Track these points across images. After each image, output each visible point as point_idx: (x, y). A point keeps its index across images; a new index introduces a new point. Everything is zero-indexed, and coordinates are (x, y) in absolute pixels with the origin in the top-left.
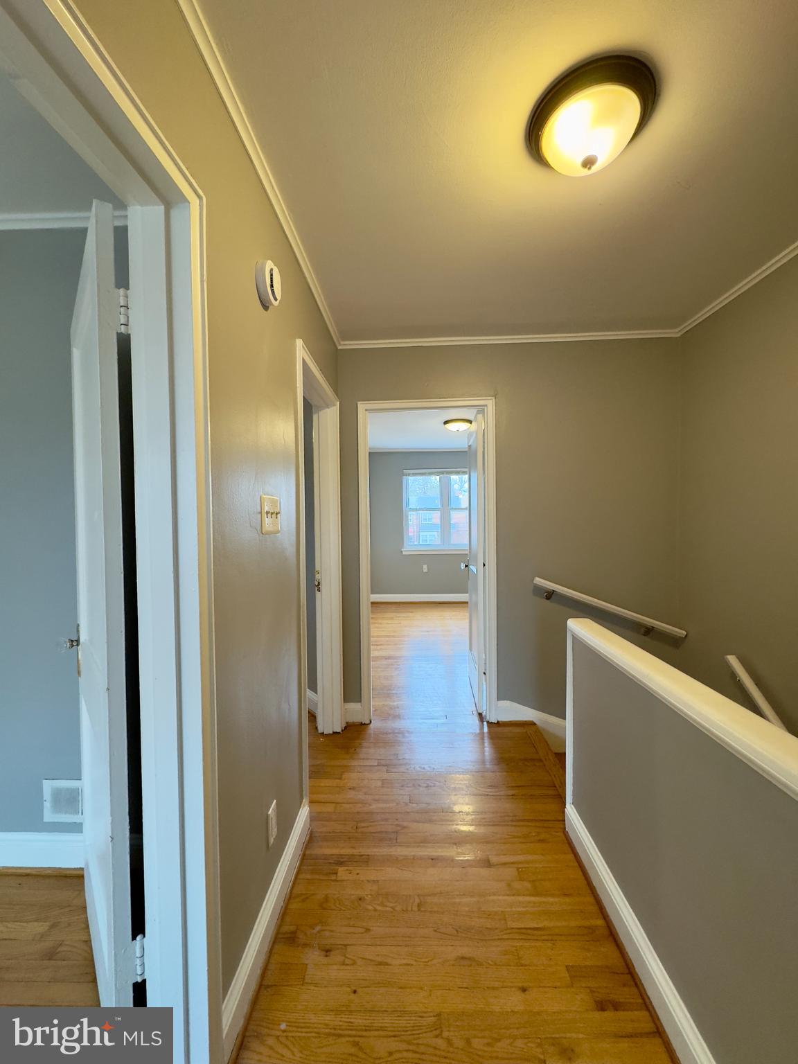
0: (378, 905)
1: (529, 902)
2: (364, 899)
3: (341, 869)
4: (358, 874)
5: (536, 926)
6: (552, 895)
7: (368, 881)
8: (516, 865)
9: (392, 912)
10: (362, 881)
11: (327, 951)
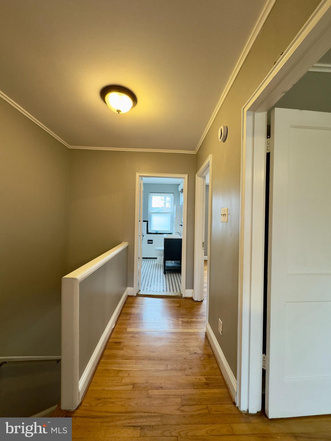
0: (183, 366)
1: (124, 368)
2: (189, 368)
3: (205, 381)
4: (196, 379)
5: (126, 360)
6: (113, 370)
7: (190, 376)
8: (121, 384)
9: (178, 364)
10: (193, 376)
11: (196, 353)
